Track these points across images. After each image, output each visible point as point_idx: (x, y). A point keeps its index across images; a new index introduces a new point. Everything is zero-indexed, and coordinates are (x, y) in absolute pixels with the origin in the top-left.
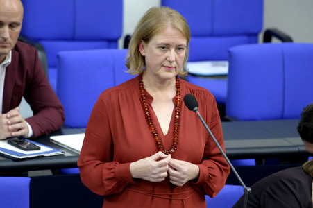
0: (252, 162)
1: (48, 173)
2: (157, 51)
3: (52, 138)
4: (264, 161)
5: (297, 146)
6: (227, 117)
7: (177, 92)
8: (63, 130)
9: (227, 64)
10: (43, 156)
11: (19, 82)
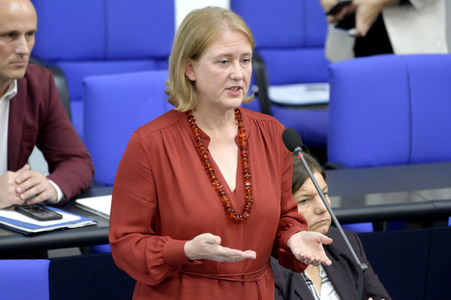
0: (368, 227)
1: (75, 252)
2: (216, 68)
3: (79, 201)
4: (385, 224)
5: (432, 202)
6: (329, 163)
7: (239, 128)
8: (94, 190)
9: (327, 86)
10: (66, 229)
11: (30, 121)
